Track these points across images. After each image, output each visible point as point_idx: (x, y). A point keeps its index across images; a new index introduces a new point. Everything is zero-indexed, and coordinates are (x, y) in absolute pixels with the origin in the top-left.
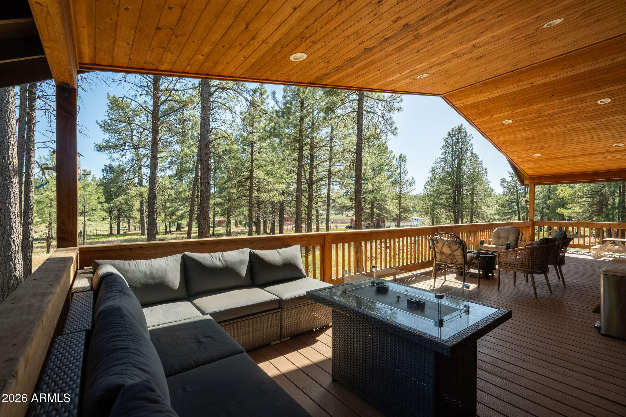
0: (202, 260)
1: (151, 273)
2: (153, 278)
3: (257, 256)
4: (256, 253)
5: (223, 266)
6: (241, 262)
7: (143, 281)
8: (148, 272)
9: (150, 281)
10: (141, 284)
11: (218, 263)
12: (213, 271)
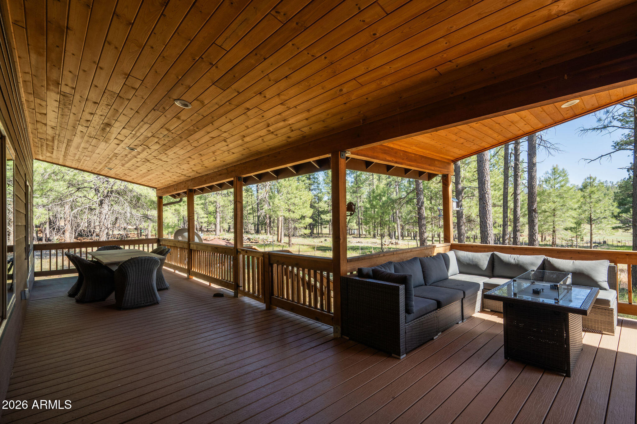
0: (502, 258)
1: (472, 259)
2: (473, 262)
3: (549, 262)
4: (548, 260)
5: (516, 263)
6: (533, 264)
7: (468, 262)
8: (471, 258)
9: (471, 263)
10: (467, 263)
11: (512, 261)
12: (508, 265)
